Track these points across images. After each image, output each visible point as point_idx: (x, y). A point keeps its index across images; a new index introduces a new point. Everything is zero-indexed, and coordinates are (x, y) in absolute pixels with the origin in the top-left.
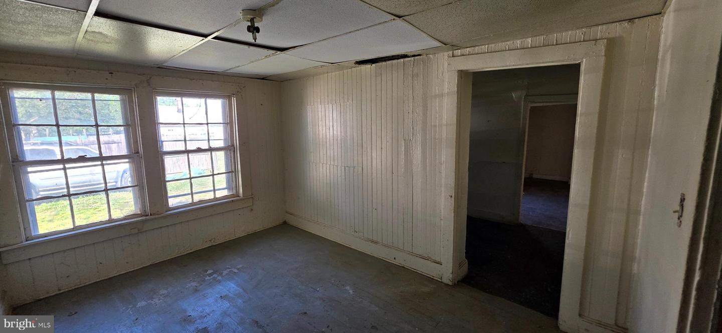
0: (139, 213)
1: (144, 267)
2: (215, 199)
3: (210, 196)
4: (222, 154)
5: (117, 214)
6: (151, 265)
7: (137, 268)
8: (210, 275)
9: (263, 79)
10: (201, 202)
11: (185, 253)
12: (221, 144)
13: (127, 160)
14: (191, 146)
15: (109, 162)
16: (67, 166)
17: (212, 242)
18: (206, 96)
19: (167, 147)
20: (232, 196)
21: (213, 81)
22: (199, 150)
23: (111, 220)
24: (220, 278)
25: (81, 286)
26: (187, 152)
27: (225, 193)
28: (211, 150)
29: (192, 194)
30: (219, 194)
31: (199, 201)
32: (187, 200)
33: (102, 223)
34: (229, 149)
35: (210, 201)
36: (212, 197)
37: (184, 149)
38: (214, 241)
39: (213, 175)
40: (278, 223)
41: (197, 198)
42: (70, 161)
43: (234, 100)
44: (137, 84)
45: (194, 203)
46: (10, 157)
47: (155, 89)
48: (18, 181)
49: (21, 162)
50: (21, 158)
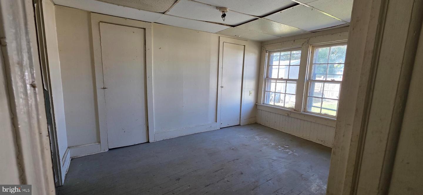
0: (294, 108)
1: (287, 133)
5: (287, 105)
6: (289, 134)
7: (285, 132)
10: (325, 115)
22: (332, 81)
23: (284, 107)
25: (269, 127)
33: (281, 107)
38: (324, 143)
44: (303, 44)
45: (320, 114)
46: (265, 76)
47: (311, 45)
48: (265, 85)
49: (269, 78)
50: (269, 77)
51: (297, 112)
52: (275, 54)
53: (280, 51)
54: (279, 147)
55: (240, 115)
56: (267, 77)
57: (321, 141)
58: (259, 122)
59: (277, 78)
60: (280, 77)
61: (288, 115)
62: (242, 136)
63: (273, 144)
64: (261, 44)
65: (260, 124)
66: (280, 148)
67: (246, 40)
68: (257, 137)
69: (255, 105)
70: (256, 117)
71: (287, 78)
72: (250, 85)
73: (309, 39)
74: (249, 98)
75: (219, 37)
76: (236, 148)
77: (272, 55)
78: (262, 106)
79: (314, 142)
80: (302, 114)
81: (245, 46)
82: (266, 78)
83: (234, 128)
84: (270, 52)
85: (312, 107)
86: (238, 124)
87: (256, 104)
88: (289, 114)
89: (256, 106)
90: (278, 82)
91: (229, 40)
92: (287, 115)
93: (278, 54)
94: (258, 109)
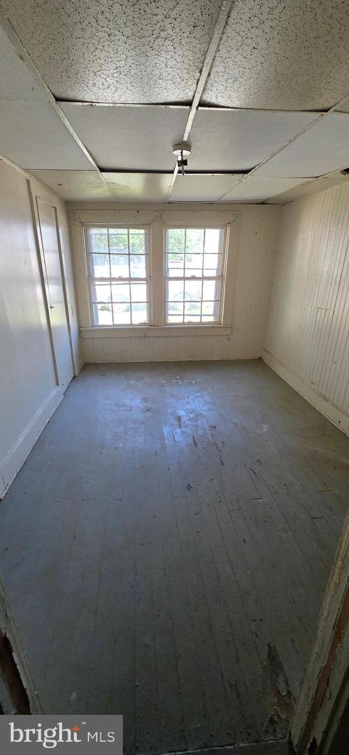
0: (148, 323)
2: (201, 323)
3: (197, 320)
4: (213, 283)
8: (177, 379)
9: (262, 203)
12: (214, 273)
13: (145, 282)
14: (188, 274)
15: (133, 282)
16: (112, 283)
17: (193, 358)
18: (204, 227)
19: (172, 274)
20: (215, 323)
21: (211, 211)
22: (193, 278)
23: (132, 324)
24: (180, 383)
25: (113, 362)
26: (185, 279)
27: (211, 319)
28: (203, 278)
29: (184, 315)
30: (205, 319)
31: (189, 322)
32: (180, 319)
34: (219, 278)
35: (197, 323)
36: (199, 321)
37: (182, 276)
39: (202, 301)
40: (253, 358)
41: (187, 319)
42: (114, 279)
43: (229, 229)
44: (154, 219)
46: (87, 274)
48: (91, 291)
49: (91, 278)
50: (92, 275)
51: (157, 328)
55: (72, 357)
58: (91, 360)
61: (145, 335)
64: (67, 206)
69: (78, 333)
70: (82, 353)
75: (28, 181)
78: (92, 330)
81: (55, 209)
82: (88, 277)
84: (87, 227)
87: (80, 329)
88: (147, 333)
94: (84, 338)
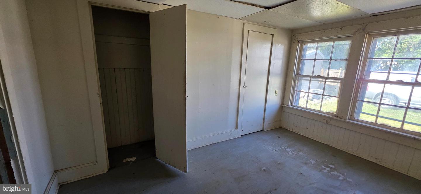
0: (335, 113)
1: (324, 144)
5: (325, 109)
6: (327, 145)
7: (321, 142)
10: (384, 125)
11: (351, 153)
17: (378, 161)
23: (320, 111)
25: (298, 133)
29: (377, 116)
31: (382, 125)
32: (372, 119)
33: (316, 111)
38: (379, 161)
42: (314, 77)
44: (356, 32)
45: (375, 124)
46: (295, 72)
47: (369, 33)
48: (295, 82)
49: (299, 75)
50: (300, 73)
51: (340, 119)
52: (309, 45)
53: (318, 41)
54: (323, 166)
55: (264, 119)
56: (298, 73)
57: (376, 158)
58: (285, 126)
59: (311, 75)
60: (315, 74)
61: (327, 122)
62: (271, 148)
63: (313, 162)
64: (292, 32)
65: (286, 129)
66: (325, 169)
67: (275, 27)
68: (288, 150)
69: (280, 107)
70: (281, 120)
71: (327, 76)
72: (276, 83)
73: (367, 25)
74: (274, 98)
75: (244, 24)
76: (268, 169)
77: (305, 46)
78: (289, 108)
79: (364, 158)
80: (348, 122)
81: (273, 35)
82: (296, 74)
83: (256, 135)
84: (303, 43)
85: (361, 114)
86: (261, 129)
87: (282, 105)
88: (329, 120)
89: (282, 108)
90: (313, 80)
91: (255, 28)
92: (325, 121)
93: (315, 45)
94: (284, 111)
